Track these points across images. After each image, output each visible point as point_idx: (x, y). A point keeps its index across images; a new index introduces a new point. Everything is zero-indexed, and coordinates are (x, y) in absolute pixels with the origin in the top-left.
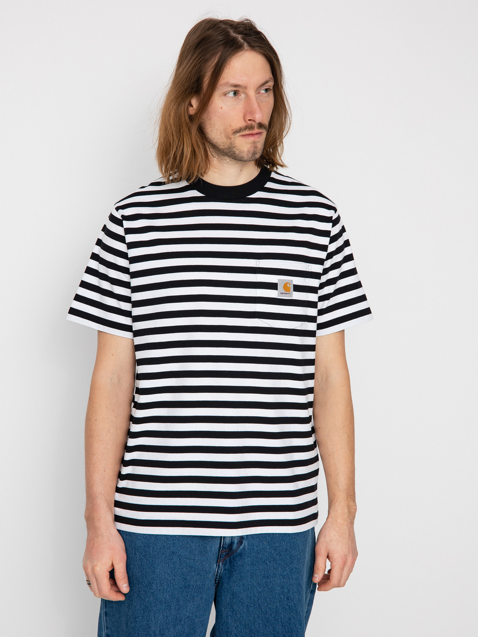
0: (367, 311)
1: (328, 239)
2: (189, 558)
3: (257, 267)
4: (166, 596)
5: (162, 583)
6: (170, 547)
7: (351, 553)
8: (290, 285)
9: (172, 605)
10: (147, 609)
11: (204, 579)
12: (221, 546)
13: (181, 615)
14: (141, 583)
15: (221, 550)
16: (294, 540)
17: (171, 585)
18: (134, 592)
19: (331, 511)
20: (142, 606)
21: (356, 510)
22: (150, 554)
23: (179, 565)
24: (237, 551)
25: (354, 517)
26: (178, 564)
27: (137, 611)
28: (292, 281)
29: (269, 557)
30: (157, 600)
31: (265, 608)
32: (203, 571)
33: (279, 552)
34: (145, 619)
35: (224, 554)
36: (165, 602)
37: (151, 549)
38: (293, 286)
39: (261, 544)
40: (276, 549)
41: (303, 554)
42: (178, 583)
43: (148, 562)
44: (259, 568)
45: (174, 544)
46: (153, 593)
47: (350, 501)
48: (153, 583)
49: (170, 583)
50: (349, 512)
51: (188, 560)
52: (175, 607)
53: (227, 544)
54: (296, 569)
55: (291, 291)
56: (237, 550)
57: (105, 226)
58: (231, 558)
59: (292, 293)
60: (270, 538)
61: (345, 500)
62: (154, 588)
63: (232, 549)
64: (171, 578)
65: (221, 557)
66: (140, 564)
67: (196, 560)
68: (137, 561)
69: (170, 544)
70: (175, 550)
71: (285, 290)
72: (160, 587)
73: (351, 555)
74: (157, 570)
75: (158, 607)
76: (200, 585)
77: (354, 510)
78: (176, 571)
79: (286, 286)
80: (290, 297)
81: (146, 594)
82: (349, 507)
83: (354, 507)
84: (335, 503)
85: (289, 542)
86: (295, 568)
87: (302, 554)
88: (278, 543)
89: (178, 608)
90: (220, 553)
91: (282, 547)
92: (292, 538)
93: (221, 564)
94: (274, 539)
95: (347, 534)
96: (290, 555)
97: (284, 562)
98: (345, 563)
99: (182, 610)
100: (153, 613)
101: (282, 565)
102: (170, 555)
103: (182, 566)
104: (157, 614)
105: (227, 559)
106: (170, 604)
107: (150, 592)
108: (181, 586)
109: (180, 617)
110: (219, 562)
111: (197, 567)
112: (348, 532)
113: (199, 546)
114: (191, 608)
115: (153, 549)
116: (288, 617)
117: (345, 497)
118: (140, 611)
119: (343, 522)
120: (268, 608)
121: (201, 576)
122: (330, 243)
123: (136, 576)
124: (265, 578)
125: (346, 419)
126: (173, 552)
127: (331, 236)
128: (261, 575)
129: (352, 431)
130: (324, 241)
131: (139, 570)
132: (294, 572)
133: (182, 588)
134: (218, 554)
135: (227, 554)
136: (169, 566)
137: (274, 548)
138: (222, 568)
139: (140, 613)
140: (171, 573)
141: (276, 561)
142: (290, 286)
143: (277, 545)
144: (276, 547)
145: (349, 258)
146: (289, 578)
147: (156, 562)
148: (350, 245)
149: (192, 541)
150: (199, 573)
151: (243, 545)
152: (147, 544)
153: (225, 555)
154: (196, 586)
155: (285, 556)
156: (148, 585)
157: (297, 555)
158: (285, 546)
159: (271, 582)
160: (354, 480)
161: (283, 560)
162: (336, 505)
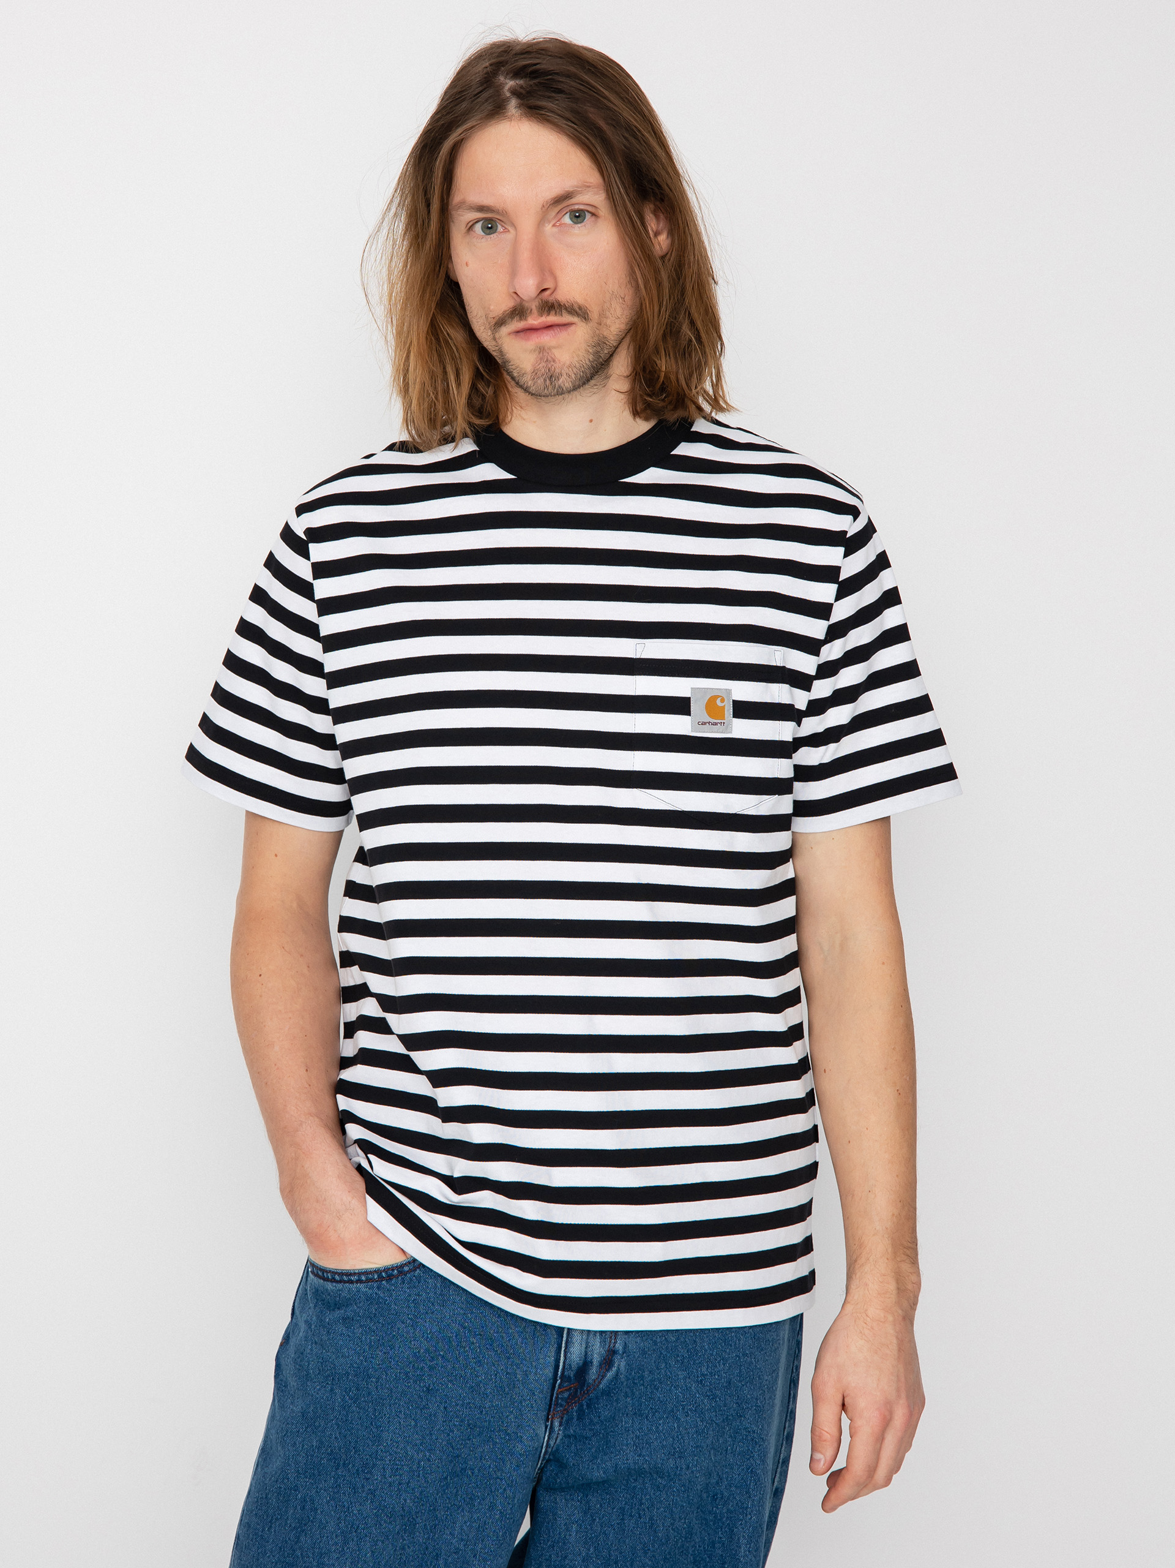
0: (946, 773)
1: (833, 588)
2: (469, 1403)
3: (638, 657)
4: (405, 1500)
5: (397, 1468)
6: (423, 1375)
7: (903, 1395)
8: (723, 701)
9: (419, 1520)
10: (355, 1532)
11: (501, 1454)
12: (558, 1374)
13: (438, 1544)
14: (344, 1464)
15: (557, 1385)
16: (749, 1359)
17: (421, 1472)
18: (321, 1489)
19: (853, 1287)
20: (342, 1525)
21: (918, 1285)
22: (369, 1393)
23: (443, 1422)
24: (598, 1386)
25: (912, 1305)
26: (441, 1419)
27: (327, 1537)
28: (729, 692)
29: (683, 1402)
30: (383, 1510)
31: (667, 1530)
32: (499, 1431)
33: (710, 1390)
34: (347, 1559)
35: (566, 1395)
36: (402, 1516)
37: (372, 1381)
38: (732, 703)
39: (663, 1365)
40: (701, 1381)
41: (770, 1398)
42: (439, 1467)
43: (365, 1413)
44: (658, 1428)
45: (431, 1368)
46: (372, 1492)
47: (903, 1261)
48: (374, 1465)
49: (418, 1468)
50: (898, 1289)
51: (466, 1408)
52: (425, 1525)
53: (574, 1366)
54: (749, 1432)
55: (728, 717)
56: (600, 1383)
57: (271, 555)
58: (582, 1406)
59: (730, 723)
60: (688, 1351)
61: (888, 1259)
62: (376, 1479)
63: (585, 1380)
64: (421, 1455)
65: (557, 1404)
66: (342, 1419)
67: (485, 1408)
68: (333, 1409)
69: (422, 1369)
70: (434, 1384)
71: (710, 715)
72: (391, 1477)
73: (903, 1401)
74: (385, 1435)
75: (385, 1528)
76: (490, 1467)
77: (914, 1285)
78: (434, 1437)
79: (712, 706)
80: (724, 733)
81: (355, 1492)
82: (899, 1278)
83: (913, 1278)
84: (863, 1265)
85: (736, 1364)
86: (745, 1429)
87: (767, 1396)
88: (708, 1365)
89: (431, 1527)
90: (555, 1395)
91: (719, 1376)
92: (745, 1355)
93: (556, 1424)
94: (697, 1354)
95: (894, 1346)
96: (738, 1396)
97: (722, 1415)
98: (886, 1423)
99: (440, 1531)
100: (370, 1542)
101: (716, 1424)
102: (420, 1397)
103: (451, 1424)
104: (380, 1543)
105: (572, 1409)
106: (413, 1518)
107: (366, 1489)
108: (445, 1475)
109: (434, 1546)
110: (552, 1418)
111: (486, 1424)
112: (895, 1341)
113: (496, 1375)
114: (465, 1528)
115: (377, 1382)
116: (709, 1539)
117: (890, 1250)
118: (336, 1536)
119: (882, 1315)
120: (673, 1529)
121: (493, 1445)
122: (839, 596)
123: (331, 1446)
124: (673, 1455)
125: (894, 1049)
126: (428, 1389)
127: (840, 580)
128: (663, 1447)
129: (910, 1079)
130: (823, 592)
131: (340, 1433)
132: (741, 1437)
133: (446, 1478)
134: (549, 1397)
135: (573, 1396)
136: (416, 1424)
137: (698, 1377)
138: (558, 1434)
139: (336, 1544)
140: (422, 1443)
141: (702, 1413)
142: (723, 704)
143: (704, 1369)
144: (703, 1375)
145: (899, 635)
146: (727, 1450)
147: (385, 1415)
148: (900, 602)
149: (480, 1361)
150: (490, 1437)
151: (614, 1369)
152: (362, 1369)
153: (568, 1398)
154: (479, 1470)
155: (725, 1398)
156: (360, 1469)
157: (757, 1399)
158: (725, 1373)
159: (688, 1468)
160: (915, 1209)
161: (720, 1410)
162: (866, 1270)
